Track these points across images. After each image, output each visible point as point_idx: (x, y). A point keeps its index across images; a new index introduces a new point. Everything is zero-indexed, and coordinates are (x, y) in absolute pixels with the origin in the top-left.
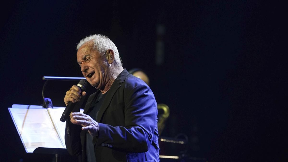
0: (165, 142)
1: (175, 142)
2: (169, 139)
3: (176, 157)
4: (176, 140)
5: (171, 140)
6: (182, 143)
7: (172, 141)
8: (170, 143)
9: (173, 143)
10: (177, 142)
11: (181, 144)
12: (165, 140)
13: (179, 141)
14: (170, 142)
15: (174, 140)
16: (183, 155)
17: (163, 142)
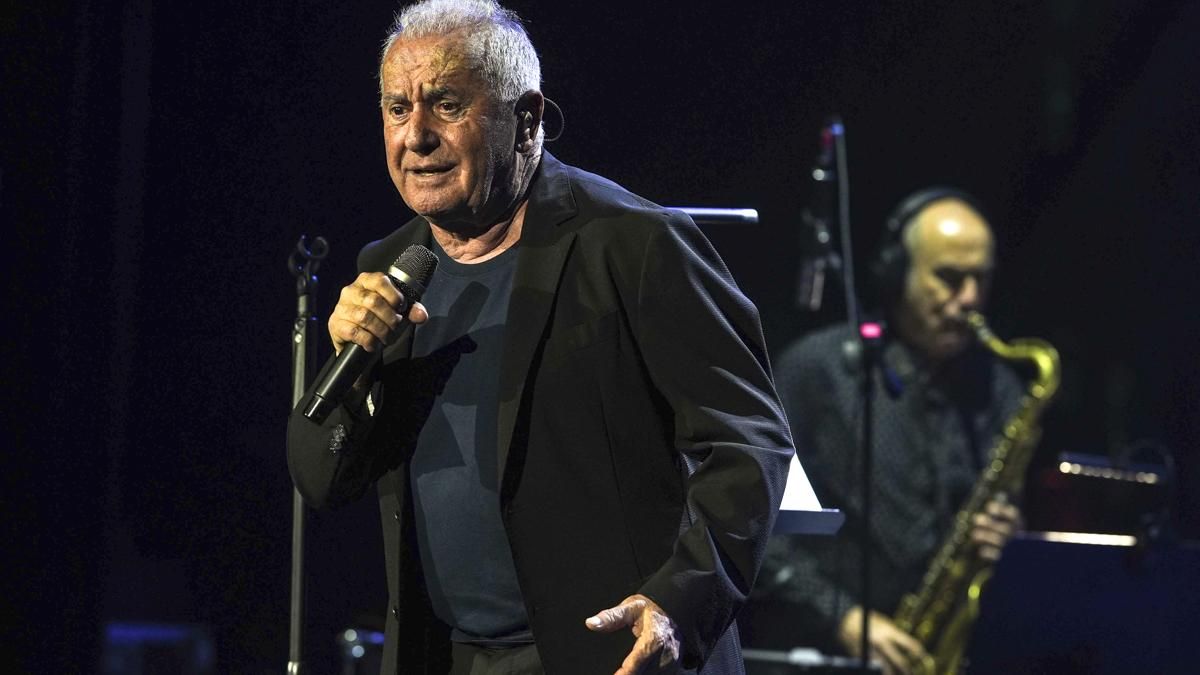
0: (1080, 476)
1: (1118, 477)
2: (1094, 465)
3: (1126, 541)
4: (1124, 470)
5: (1103, 467)
6: (1150, 479)
7: (1108, 475)
8: (1102, 479)
9: (1112, 480)
10: (1130, 478)
11: (1145, 484)
12: (1077, 469)
13: (1137, 471)
14: (1097, 475)
15: (1114, 468)
16: (1154, 532)
17: (1070, 475)
